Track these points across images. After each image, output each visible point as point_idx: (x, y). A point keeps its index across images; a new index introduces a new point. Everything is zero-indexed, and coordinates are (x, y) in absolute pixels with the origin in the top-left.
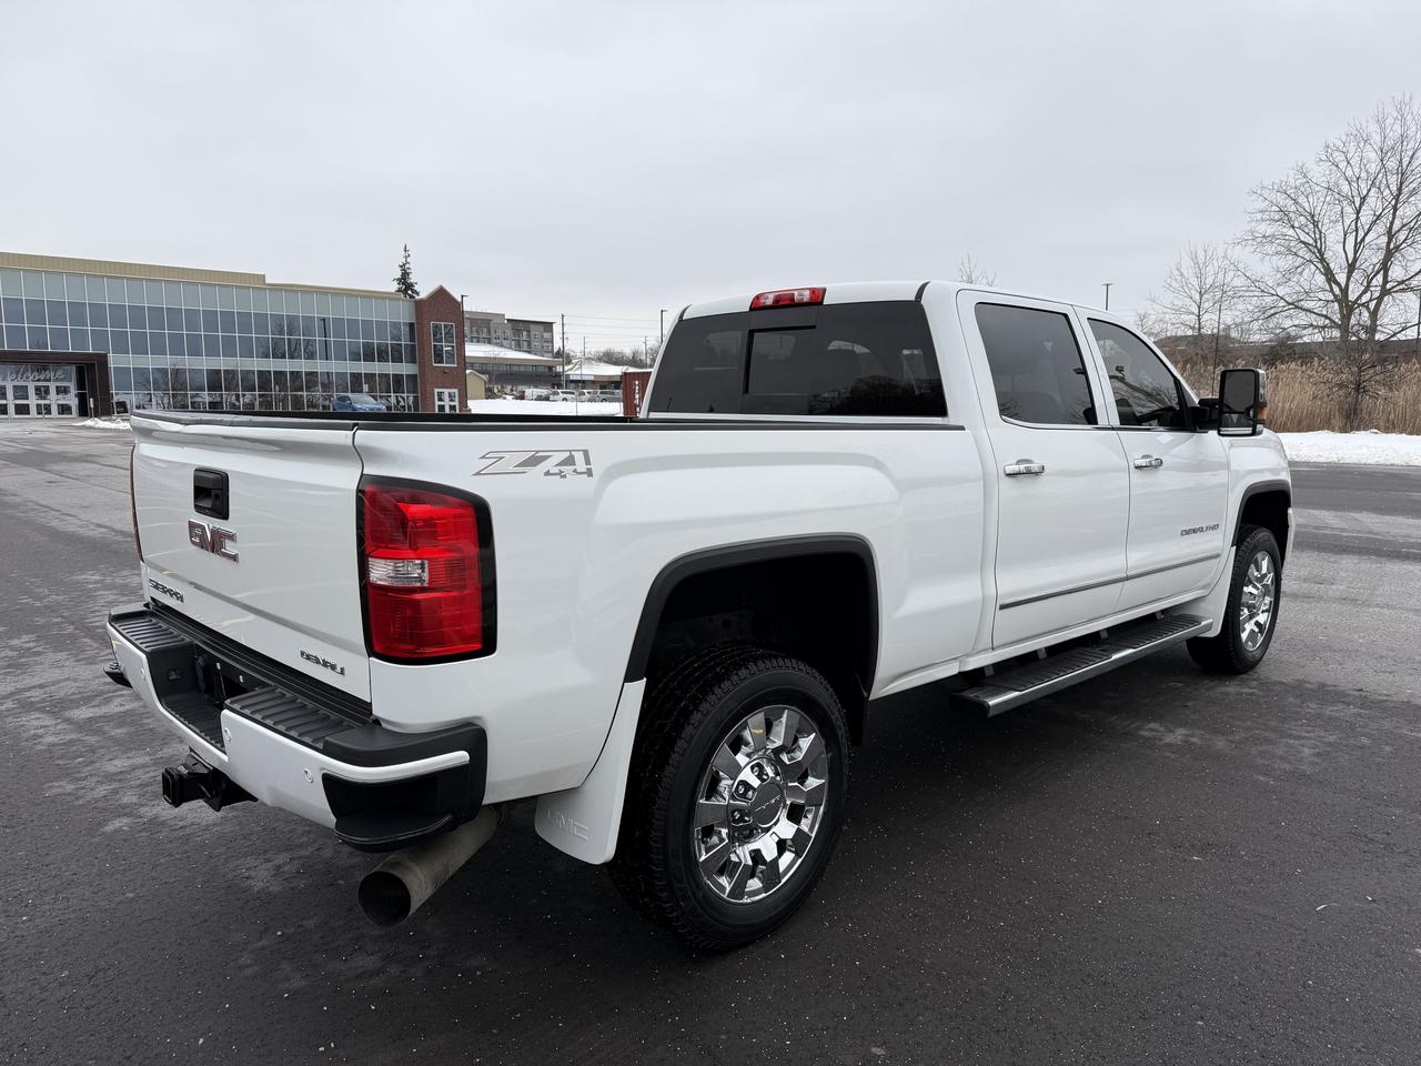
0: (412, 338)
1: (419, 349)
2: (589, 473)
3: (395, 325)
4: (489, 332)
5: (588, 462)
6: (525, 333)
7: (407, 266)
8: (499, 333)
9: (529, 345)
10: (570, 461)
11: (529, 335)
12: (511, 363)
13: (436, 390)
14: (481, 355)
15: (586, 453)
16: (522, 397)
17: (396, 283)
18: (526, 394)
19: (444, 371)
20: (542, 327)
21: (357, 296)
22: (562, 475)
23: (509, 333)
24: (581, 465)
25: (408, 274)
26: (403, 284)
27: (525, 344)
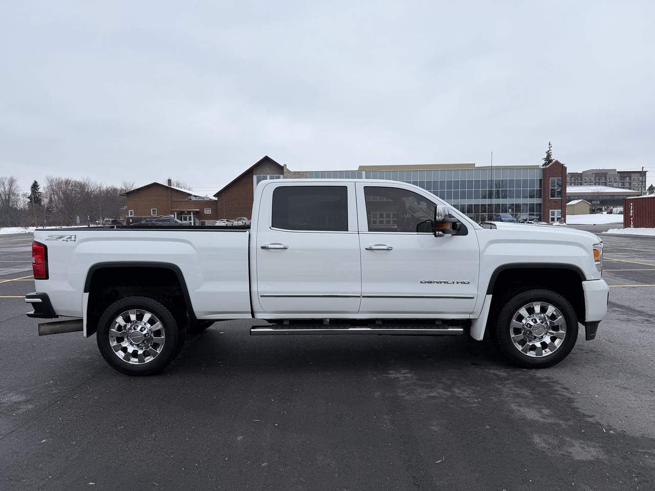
0: (540, 187)
1: (543, 191)
2: (75, 241)
3: (532, 181)
4: (606, 179)
5: (75, 238)
6: (628, 178)
7: (550, 152)
8: (612, 179)
9: (630, 184)
10: (71, 238)
11: (630, 179)
12: (612, 195)
13: (550, 211)
14: (590, 191)
15: (76, 236)
16: (611, 212)
17: (544, 160)
18: (613, 211)
19: (555, 201)
20: (639, 174)
21: (514, 169)
22: (67, 241)
23: (618, 179)
24: (73, 239)
25: (550, 155)
26: (547, 160)
27: (627, 184)
